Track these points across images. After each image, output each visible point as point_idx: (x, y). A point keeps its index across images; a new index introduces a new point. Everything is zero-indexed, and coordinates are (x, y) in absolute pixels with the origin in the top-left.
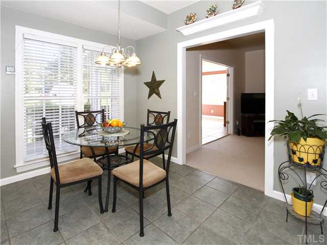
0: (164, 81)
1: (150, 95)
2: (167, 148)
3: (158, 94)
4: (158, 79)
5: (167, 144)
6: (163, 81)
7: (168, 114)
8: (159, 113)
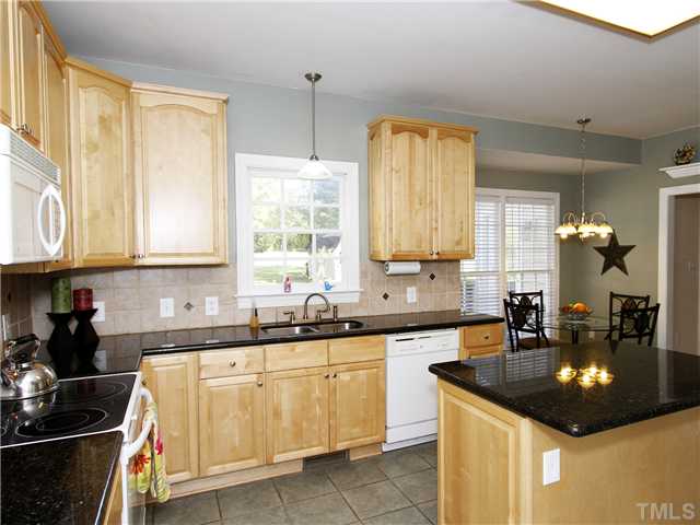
0: (633, 247)
1: (605, 269)
2: (646, 334)
3: (623, 268)
4: (621, 243)
5: (647, 331)
6: (630, 248)
7: (647, 299)
8: (631, 298)
